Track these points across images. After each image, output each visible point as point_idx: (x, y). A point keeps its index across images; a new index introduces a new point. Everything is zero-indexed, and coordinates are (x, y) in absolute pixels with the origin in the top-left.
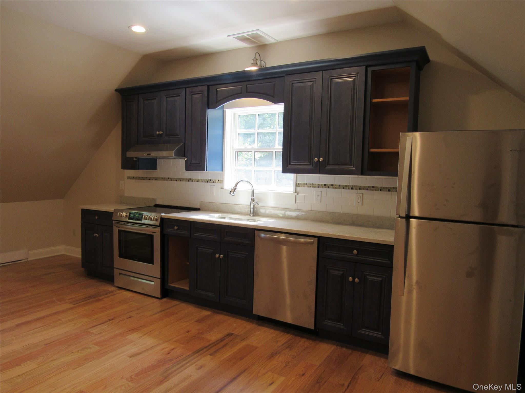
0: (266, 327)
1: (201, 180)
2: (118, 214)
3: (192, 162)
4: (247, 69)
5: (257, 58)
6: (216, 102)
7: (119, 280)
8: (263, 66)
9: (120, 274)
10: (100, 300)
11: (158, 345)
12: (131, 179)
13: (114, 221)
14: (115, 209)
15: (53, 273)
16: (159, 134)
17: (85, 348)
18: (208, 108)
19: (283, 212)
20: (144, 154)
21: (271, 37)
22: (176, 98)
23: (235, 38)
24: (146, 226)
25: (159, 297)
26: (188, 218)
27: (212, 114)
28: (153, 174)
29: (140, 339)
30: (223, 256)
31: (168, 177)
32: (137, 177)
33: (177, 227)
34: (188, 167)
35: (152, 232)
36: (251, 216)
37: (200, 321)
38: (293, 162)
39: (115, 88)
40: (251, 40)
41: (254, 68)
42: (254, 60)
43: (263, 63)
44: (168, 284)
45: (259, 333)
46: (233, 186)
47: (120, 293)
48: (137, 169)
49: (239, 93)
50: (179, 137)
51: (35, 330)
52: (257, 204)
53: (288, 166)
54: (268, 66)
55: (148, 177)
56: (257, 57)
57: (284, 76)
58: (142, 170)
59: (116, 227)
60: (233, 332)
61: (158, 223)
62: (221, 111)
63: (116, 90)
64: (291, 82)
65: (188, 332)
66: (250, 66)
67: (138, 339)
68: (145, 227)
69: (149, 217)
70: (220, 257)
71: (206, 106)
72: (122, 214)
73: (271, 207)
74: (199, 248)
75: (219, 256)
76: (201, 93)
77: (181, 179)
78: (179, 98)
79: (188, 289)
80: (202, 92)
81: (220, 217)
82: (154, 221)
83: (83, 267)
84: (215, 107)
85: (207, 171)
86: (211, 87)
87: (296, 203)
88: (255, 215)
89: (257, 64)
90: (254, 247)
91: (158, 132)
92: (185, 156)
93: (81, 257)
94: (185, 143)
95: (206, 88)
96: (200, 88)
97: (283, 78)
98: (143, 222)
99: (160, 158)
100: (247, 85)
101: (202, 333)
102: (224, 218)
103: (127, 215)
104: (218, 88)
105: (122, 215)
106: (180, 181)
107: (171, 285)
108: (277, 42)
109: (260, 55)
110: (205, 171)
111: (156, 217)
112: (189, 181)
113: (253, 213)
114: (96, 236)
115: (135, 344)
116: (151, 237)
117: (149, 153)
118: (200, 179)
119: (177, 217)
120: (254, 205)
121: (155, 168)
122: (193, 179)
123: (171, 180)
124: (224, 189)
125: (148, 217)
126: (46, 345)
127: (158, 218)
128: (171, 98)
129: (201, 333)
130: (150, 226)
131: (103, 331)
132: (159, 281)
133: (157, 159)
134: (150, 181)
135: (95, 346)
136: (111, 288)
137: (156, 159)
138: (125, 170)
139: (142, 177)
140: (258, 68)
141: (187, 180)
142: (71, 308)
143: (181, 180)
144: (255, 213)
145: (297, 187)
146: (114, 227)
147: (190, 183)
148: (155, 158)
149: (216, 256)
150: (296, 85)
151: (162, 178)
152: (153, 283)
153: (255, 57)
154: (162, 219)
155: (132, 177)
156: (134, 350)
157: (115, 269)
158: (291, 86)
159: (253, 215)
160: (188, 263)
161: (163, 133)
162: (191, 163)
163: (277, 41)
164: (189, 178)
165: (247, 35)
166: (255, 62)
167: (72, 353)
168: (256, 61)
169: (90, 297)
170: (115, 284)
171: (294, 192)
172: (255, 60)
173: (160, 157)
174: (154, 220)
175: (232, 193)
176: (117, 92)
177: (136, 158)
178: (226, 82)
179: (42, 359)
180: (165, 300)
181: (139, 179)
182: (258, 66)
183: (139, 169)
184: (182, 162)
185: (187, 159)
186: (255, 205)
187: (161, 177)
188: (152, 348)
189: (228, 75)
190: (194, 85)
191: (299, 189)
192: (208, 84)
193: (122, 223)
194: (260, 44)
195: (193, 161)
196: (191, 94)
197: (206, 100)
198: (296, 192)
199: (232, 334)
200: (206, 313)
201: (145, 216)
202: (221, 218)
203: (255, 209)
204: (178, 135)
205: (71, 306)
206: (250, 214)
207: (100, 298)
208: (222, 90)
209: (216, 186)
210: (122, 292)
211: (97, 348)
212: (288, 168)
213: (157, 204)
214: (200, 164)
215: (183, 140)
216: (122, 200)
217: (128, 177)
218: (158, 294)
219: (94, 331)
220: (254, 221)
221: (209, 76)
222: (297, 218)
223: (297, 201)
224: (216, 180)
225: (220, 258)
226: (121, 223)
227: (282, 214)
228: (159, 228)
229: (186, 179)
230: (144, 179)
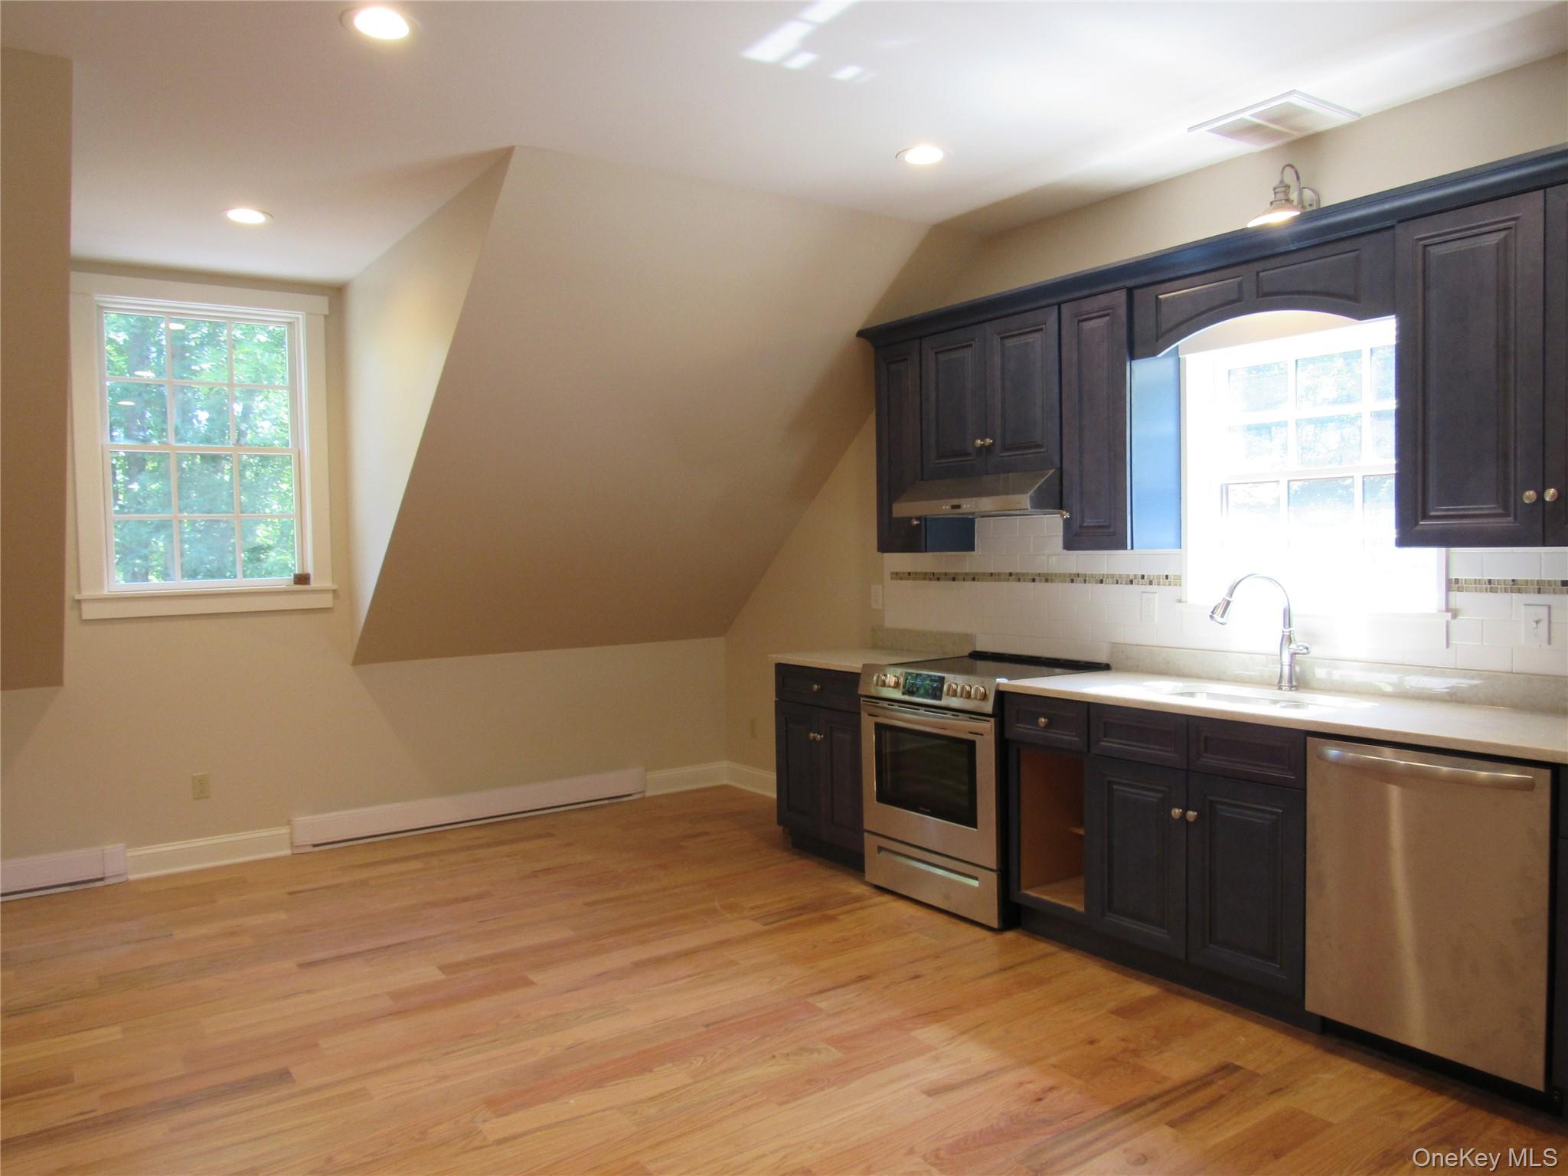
0: (1354, 1060)
1: (1113, 576)
2: (875, 678)
3: (1085, 524)
4: (1252, 224)
5: (1287, 181)
6: (1157, 336)
7: (877, 866)
8: (1311, 205)
9: (880, 849)
10: (832, 918)
11: (1003, 1070)
12: (901, 579)
13: (862, 699)
14: (864, 665)
15: (707, 833)
16: (983, 446)
17: (803, 1049)
18: (1132, 357)
19: (1394, 678)
20: (943, 508)
21: (1338, 107)
22: (1030, 338)
23: (1213, 131)
24: (953, 715)
25: (995, 924)
26: (1079, 693)
27: (1143, 373)
28: (968, 562)
29: (950, 1044)
30: (1196, 813)
31: (1008, 571)
32: (920, 573)
33: (1046, 720)
34: (1074, 540)
35: (970, 733)
36: (1284, 688)
37: (1126, 1012)
38: (1438, 510)
39: (858, 329)
40: (1266, 127)
41: (1280, 217)
42: (1277, 190)
43: (1308, 194)
44: (1019, 889)
45: (1328, 1076)
46: (1218, 596)
47: (882, 903)
48: (919, 551)
49: (1234, 301)
50: (1042, 450)
51: (679, 983)
52: (1305, 651)
53: (1416, 524)
54: (1326, 202)
55: (951, 573)
56: (1289, 177)
57: (1392, 227)
58: (931, 554)
59: (869, 715)
60: (1238, 1063)
61: (988, 707)
62: (1170, 362)
63: (861, 334)
64: (1422, 242)
65: (1092, 1042)
66: (1266, 212)
67: (945, 1044)
68: (949, 719)
69: (963, 688)
70: (1188, 818)
71: (1125, 351)
72: (883, 677)
73: (1356, 661)
74: (1115, 787)
75: (1184, 815)
76: (1108, 315)
77: (1048, 574)
78: (1038, 335)
79: (1081, 909)
80: (1110, 311)
81: (1178, 691)
82: (976, 701)
83: (780, 822)
84: (1153, 353)
85: (1132, 548)
86: (1137, 293)
87: (1448, 646)
88: (1295, 686)
89: (1288, 200)
90: (1305, 790)
91: (979, 442)
92: (1061, 508)
93: (774, 796)
94: (1061, 470)
95: (1121, 297)
96: (1103, 300)
97: (1387, 235)
98: (943, 702)
99: (983, 517)
100: (1258, 273)
101: (1135, 1052)
102: (1192, 695)
103: (898, 682)
104: (1161, 294)
105: (884, 682)
106: (1047, 580)
107: (1032, 893)
108: (1358, 119)
109: (1296, 172)
110: (1126, 548)
111: (982, 690)
112: (1072, 581)
113: (1290, 681)
114: (814, 738)
115: (937, 1058)
116: (968, 747)
117: (956, 502)
118: (1108, 575)
119: (1045, 689)
120: (1293, 655)
121: (971, 547)
122: (1086, 574)
123: (1019, 580)
124: (1186, 602)
125: (959, 690)
126: (707, 1026)
127: (987, 692)
128: (1015, 339)
129: (1133, 1051)
130: (967, 715)
131: (845, 1008)
132: (993, 878)
133: (976, 520)
134: (956, 583)
135: (829, 1047)
136: (858, 889)
137: (972, 521)
138: (886, 555)
139: (933, 574)
140: (1297, 213)
141: (1068, 579)
142: (759, 935)
143: (1047, 578)
144: (1297, 682)
145: (1452, 594)
146: (864, 716)
147: (1078, 586)
148: (971, 517)
149: (1173, 812)
150: (1433, 250)
151: (992, 574)
152: (975, 883)
153: (1282, 181)
154: (1001, 696)
155: (904, 573)
156: (936, 1074)
157: (866, 834)
158: (1420, 256)
159: (1291, 687)
160: (1081, 832)
161: (993, 444)
162: (1080, 527)
163: (1359, 115)
164: (1074, 571)
165: (1255, 117)
166: (1281, 196)
167: (774, 1057)
168: (1286, 193)
169: (803, 909)
170: (868, 877)
171: (1439, 611)
172: (1283, 189)
173: (983, 514)
174: (975, 698)
175: (1217, 616)
176: (862, 340)
177: (918, 518)
178: (1187, 272)
179: (702, 1063)
180: (1010, 935)
181: (925, 579)
182: (1295, 208)
183: (926, 551)
184: (1053, 524)
185: (1067, 515)
186: (1296, 654)
187: (990, 572)
188: (987, 1076)
189: (1194, 248)
190: (1086, 292)
191: (1459, 598)
192: (1130, 283)
193: (885, 704)
194: (1297, 135)
195: (1088, 522)
196: (1075, 319)
197: (1123, 333)
198: (1448, 610)
199: (1238, 1068)
200: (1142, 989)
201: (950, 686)
202: (1182, 694)
203: (1297, 669)
204: (1039, 446)
205: (758, 927)
206: (1280, 681)
207: (832, 912)
208: (1173, 296)
209: (1160, 595)
210: (887, 902)
211: (836, 1054)
212: (1418, 528)
213: (978, 649)
214: (1112, 530)
215: (1057, 459)
216: (880, 639)
217: (892, 573)
218: (990, 914)
219: (823, 1003)
220: (1297, 705)
221: (1131, 262)
222: (1454, 699)
223: (1453, 642)
224: (1159, 577)
225: (1187, 821)
226: (882, 704)
227: (1390, 684)
228: (992, 720)
229: (1064, 574)
230: (938, 579)
